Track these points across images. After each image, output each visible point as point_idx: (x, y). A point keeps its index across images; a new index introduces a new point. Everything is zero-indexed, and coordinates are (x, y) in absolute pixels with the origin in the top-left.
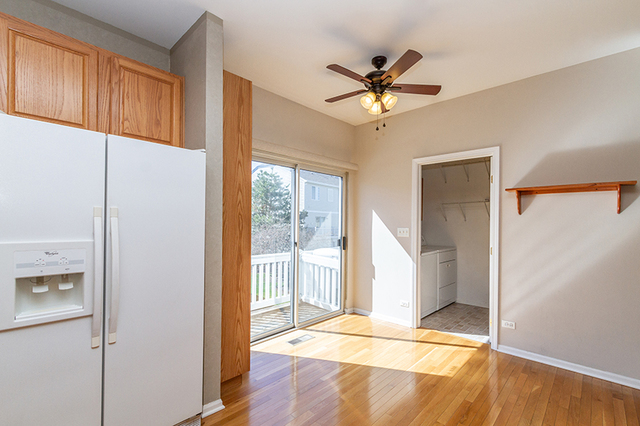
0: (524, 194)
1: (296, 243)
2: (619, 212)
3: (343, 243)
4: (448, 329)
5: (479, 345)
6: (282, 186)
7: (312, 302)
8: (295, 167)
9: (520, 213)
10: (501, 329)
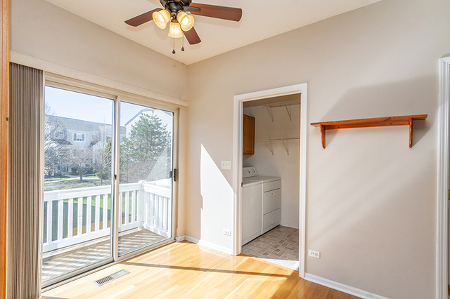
0: (327, 128)
1: (115, 176)
2: (411, 146)
3: (174, 175)
4: (266, 255)
5: (289, 274)
6: (161, 126)
7: (152, 230)
8: (115, 99)
9: (324, 147)
10: (308, 258)
